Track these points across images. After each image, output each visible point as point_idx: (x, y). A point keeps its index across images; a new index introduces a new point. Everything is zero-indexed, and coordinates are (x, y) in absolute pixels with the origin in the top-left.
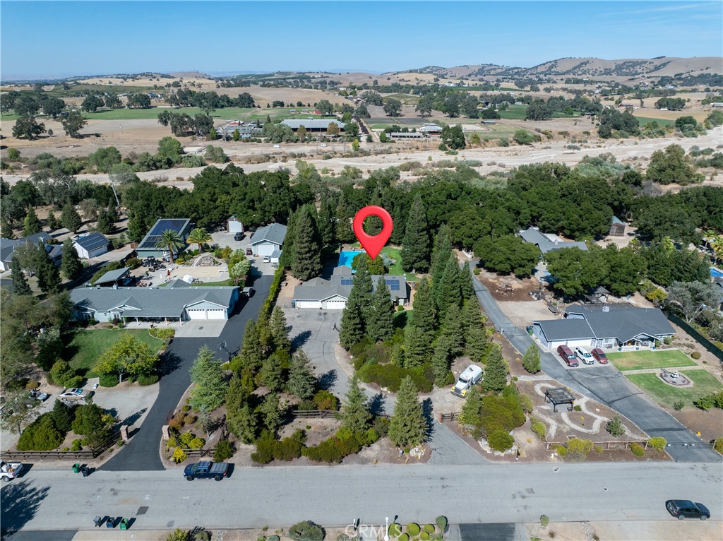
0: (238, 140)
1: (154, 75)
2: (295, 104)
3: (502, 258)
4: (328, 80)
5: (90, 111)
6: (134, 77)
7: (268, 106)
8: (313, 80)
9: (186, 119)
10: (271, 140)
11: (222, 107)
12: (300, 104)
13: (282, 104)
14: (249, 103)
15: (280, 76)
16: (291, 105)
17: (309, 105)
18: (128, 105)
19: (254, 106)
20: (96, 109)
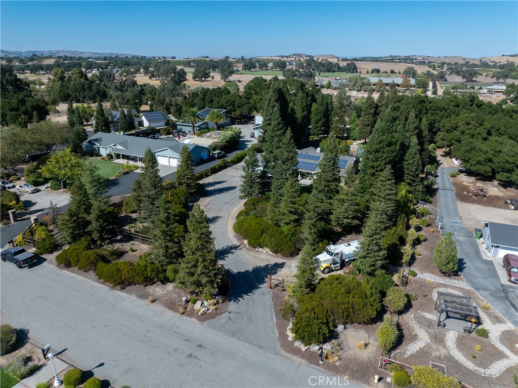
0: (329, 88)
1: (302, 55)
2: (389, 72)
3: (482, 158)
4: (427, 61)
5: (247, 70)
6: (288, 57)
7: (368, 72)
8: (414, 61)
9: (297, 73)
10: (353, 89)
11: (334, 71)
12: (392, 72)
13: (378, 71)
14: (354, 70)
15: (390, 58)
16: (386, 72)
17: (400, 73)
18: (272, 68)
19: (357, 72)
20: (250, 69)
